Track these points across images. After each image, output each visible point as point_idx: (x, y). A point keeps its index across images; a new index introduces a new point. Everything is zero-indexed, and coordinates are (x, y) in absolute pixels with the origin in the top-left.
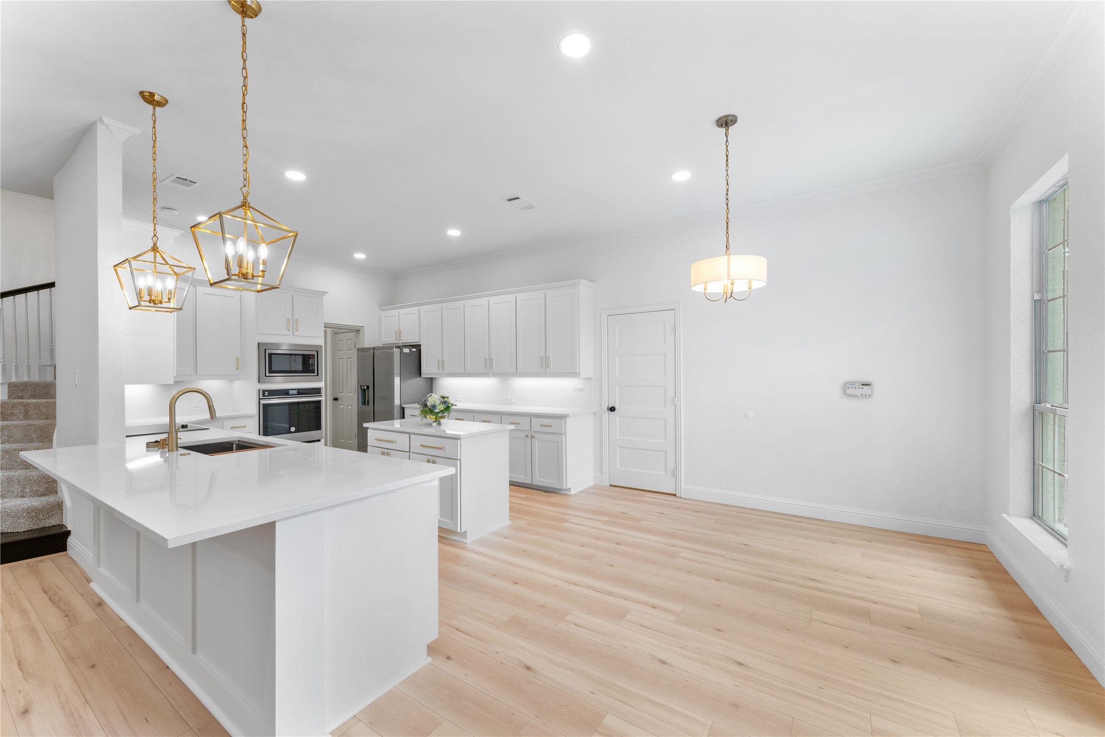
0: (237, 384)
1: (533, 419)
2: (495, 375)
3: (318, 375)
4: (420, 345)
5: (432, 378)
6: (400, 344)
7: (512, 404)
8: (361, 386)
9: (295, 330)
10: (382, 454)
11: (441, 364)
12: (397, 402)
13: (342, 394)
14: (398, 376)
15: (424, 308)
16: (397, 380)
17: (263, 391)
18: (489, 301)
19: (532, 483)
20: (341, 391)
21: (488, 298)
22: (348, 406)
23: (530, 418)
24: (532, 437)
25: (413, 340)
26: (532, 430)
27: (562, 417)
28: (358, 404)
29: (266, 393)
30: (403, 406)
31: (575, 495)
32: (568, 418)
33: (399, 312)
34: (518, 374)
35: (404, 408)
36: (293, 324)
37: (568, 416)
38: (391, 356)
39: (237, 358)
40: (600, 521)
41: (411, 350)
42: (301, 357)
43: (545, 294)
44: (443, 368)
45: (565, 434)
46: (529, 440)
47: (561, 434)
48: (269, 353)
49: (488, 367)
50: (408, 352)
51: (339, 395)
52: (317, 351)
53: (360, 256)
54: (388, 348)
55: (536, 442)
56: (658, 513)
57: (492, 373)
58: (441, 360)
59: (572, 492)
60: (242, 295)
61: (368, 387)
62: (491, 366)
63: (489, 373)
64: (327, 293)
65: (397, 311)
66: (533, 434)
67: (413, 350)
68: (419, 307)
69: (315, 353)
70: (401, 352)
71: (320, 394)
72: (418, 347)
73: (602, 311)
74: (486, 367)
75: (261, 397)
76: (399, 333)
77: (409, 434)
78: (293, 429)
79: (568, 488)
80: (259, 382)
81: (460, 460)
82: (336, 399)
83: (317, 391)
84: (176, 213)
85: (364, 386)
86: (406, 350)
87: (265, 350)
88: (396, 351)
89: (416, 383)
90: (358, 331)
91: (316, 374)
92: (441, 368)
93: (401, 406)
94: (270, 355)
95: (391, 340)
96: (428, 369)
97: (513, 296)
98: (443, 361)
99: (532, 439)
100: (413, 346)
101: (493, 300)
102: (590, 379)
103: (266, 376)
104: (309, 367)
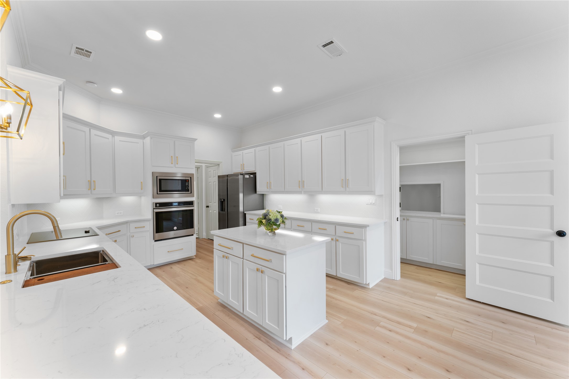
0: (143, 199)
1: (337, 227)
2: (305, 192)
3: (191, 193)
4: (256, 173)
5: (263, 194)
6: (244, 173)
7: (318, 213)
8: (220, 199)
9: (176, 164)
10: (223, 257)
11: (269, 185)
12: (241, 209)
13: (211, 203)
14: (242, 193)
15: (258, 149)
16: (241, 196)
17: (155, 203)
18: (301, 140)
19: (336, 275)
20: (210, 202)
21: (300, 139)
22: (214, 211)
23: (335, 226)
24: (337, 240)
25: (251, 170)
26: (337, 235)
27: (363, 227)
28: (219, 209)
29: (158, 205)
30: (245, 212)
31: (373, 289)
32: (368, 228)
33: (243, 152)
34: (323, 192)
35: (245, 214)
36: (175, 160)
37: (368, 226)
38: (238, 180)
39: (141, 182)
40: (410, 327)
41: (250, 176)
42: (180, 181)
43: (345, 132)
44: (270, 188)
45: (365, 240)
46: (334, 243)
47: (362, 240)
48: (159, 179)
49: (301, 187)
50: (248, 177)
51: (209, 204)
52: (191, 177)
53: (218, 116)
54: (236, 175)
55: (340, 245)
56: (462, 320)
57: (304, 191)
58: (269, 182)
59: (371, 286)
60: (144, 141)
61: (224, 200)
62: (303, 186)
63: (301, 191)
64: (197, 139)
65: (242, 151)
66: (337, 238)
67: (251, 176)
68: (255, 148)
69: (189, 179)
70: (244, 177)
71: (193, 205)
72: (254, 174)
73: (392, 143)
74: (299, 187)
75: (155, 207)
76: (243, 166)
77: (243, 244)
78: (175, 228)
79: (367, 283)
80: (153, 198)
81: (285, 274)
82: (208, 207)
83: (191, 203)
84: (96, 85)
85: (222, 199)
86: (247, 176)
87: (157, 176)
88: (241, 177)
89: (253, 198)
90: (219, 165)
91: (190, 192)
92: (269, 188)
93: (244, 212)
94: (160, 180)
95: (238, 170)
96: (260, 188)
97: (319, 135)
98: (270, 183)
99: (337, 242)
100: (251, 174)
101: (304, 139)
102: (381, 196)
103: (157, 194)
104: (186, 188)
